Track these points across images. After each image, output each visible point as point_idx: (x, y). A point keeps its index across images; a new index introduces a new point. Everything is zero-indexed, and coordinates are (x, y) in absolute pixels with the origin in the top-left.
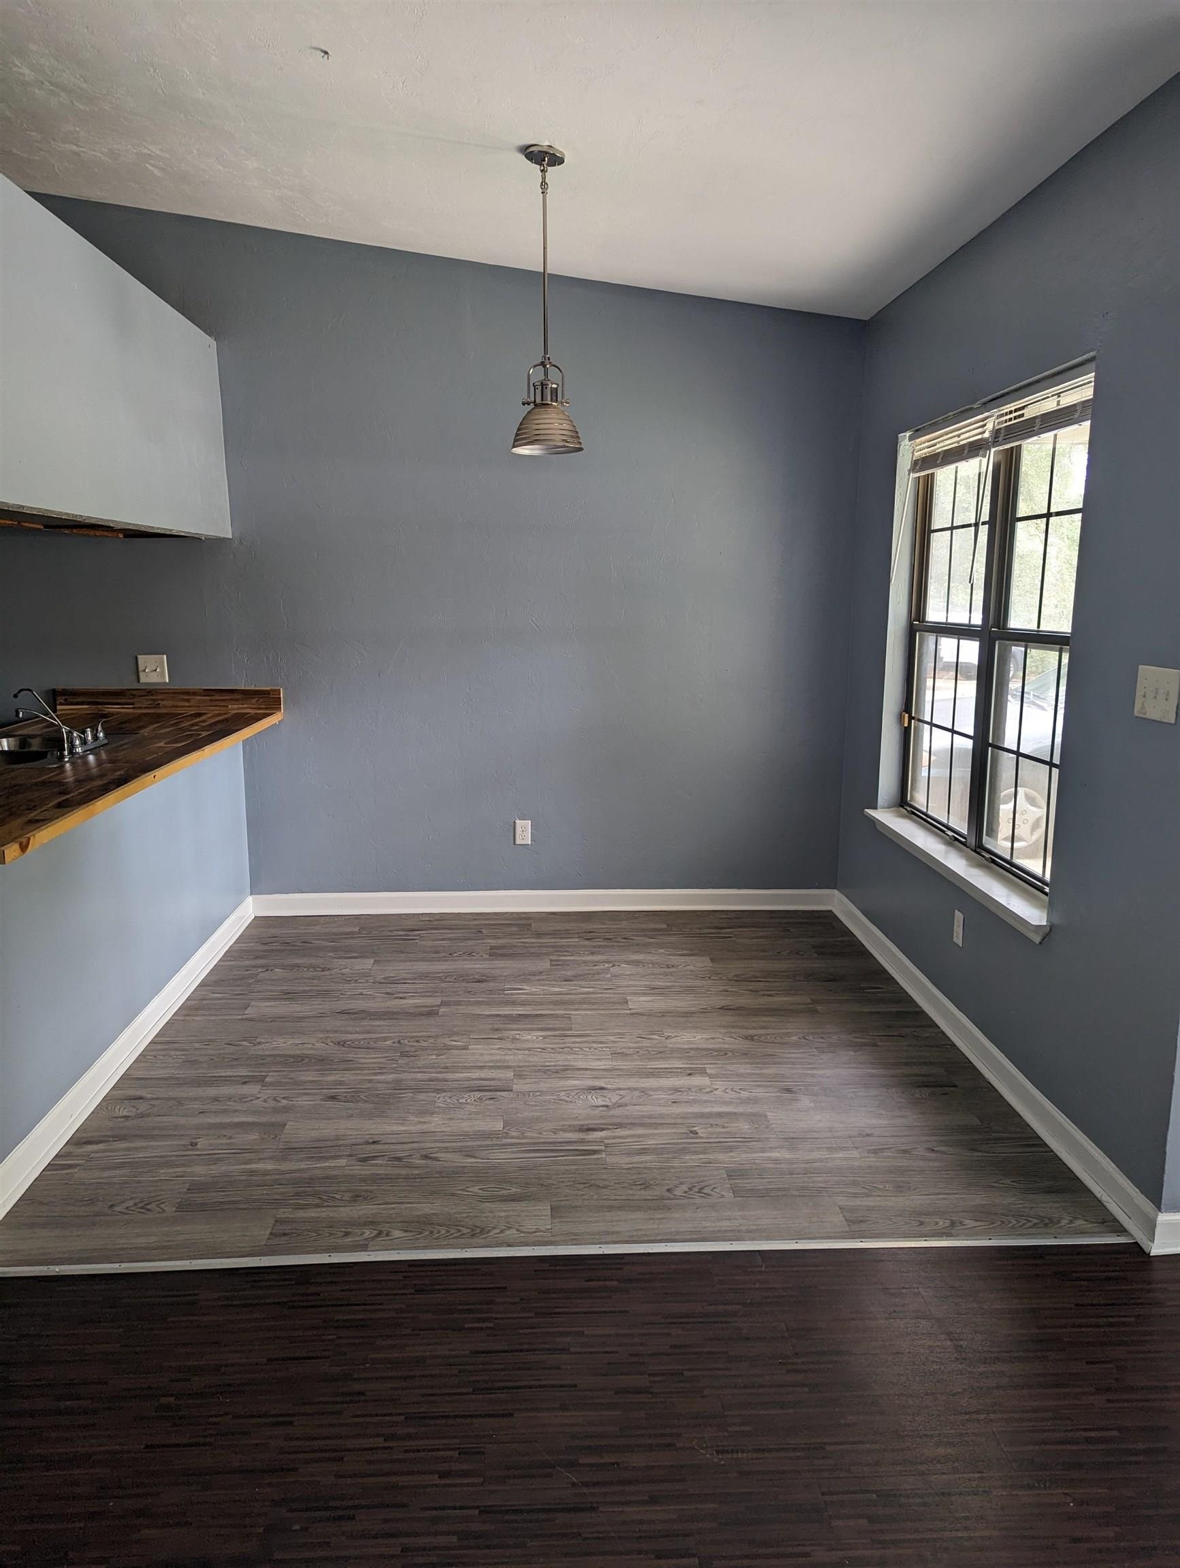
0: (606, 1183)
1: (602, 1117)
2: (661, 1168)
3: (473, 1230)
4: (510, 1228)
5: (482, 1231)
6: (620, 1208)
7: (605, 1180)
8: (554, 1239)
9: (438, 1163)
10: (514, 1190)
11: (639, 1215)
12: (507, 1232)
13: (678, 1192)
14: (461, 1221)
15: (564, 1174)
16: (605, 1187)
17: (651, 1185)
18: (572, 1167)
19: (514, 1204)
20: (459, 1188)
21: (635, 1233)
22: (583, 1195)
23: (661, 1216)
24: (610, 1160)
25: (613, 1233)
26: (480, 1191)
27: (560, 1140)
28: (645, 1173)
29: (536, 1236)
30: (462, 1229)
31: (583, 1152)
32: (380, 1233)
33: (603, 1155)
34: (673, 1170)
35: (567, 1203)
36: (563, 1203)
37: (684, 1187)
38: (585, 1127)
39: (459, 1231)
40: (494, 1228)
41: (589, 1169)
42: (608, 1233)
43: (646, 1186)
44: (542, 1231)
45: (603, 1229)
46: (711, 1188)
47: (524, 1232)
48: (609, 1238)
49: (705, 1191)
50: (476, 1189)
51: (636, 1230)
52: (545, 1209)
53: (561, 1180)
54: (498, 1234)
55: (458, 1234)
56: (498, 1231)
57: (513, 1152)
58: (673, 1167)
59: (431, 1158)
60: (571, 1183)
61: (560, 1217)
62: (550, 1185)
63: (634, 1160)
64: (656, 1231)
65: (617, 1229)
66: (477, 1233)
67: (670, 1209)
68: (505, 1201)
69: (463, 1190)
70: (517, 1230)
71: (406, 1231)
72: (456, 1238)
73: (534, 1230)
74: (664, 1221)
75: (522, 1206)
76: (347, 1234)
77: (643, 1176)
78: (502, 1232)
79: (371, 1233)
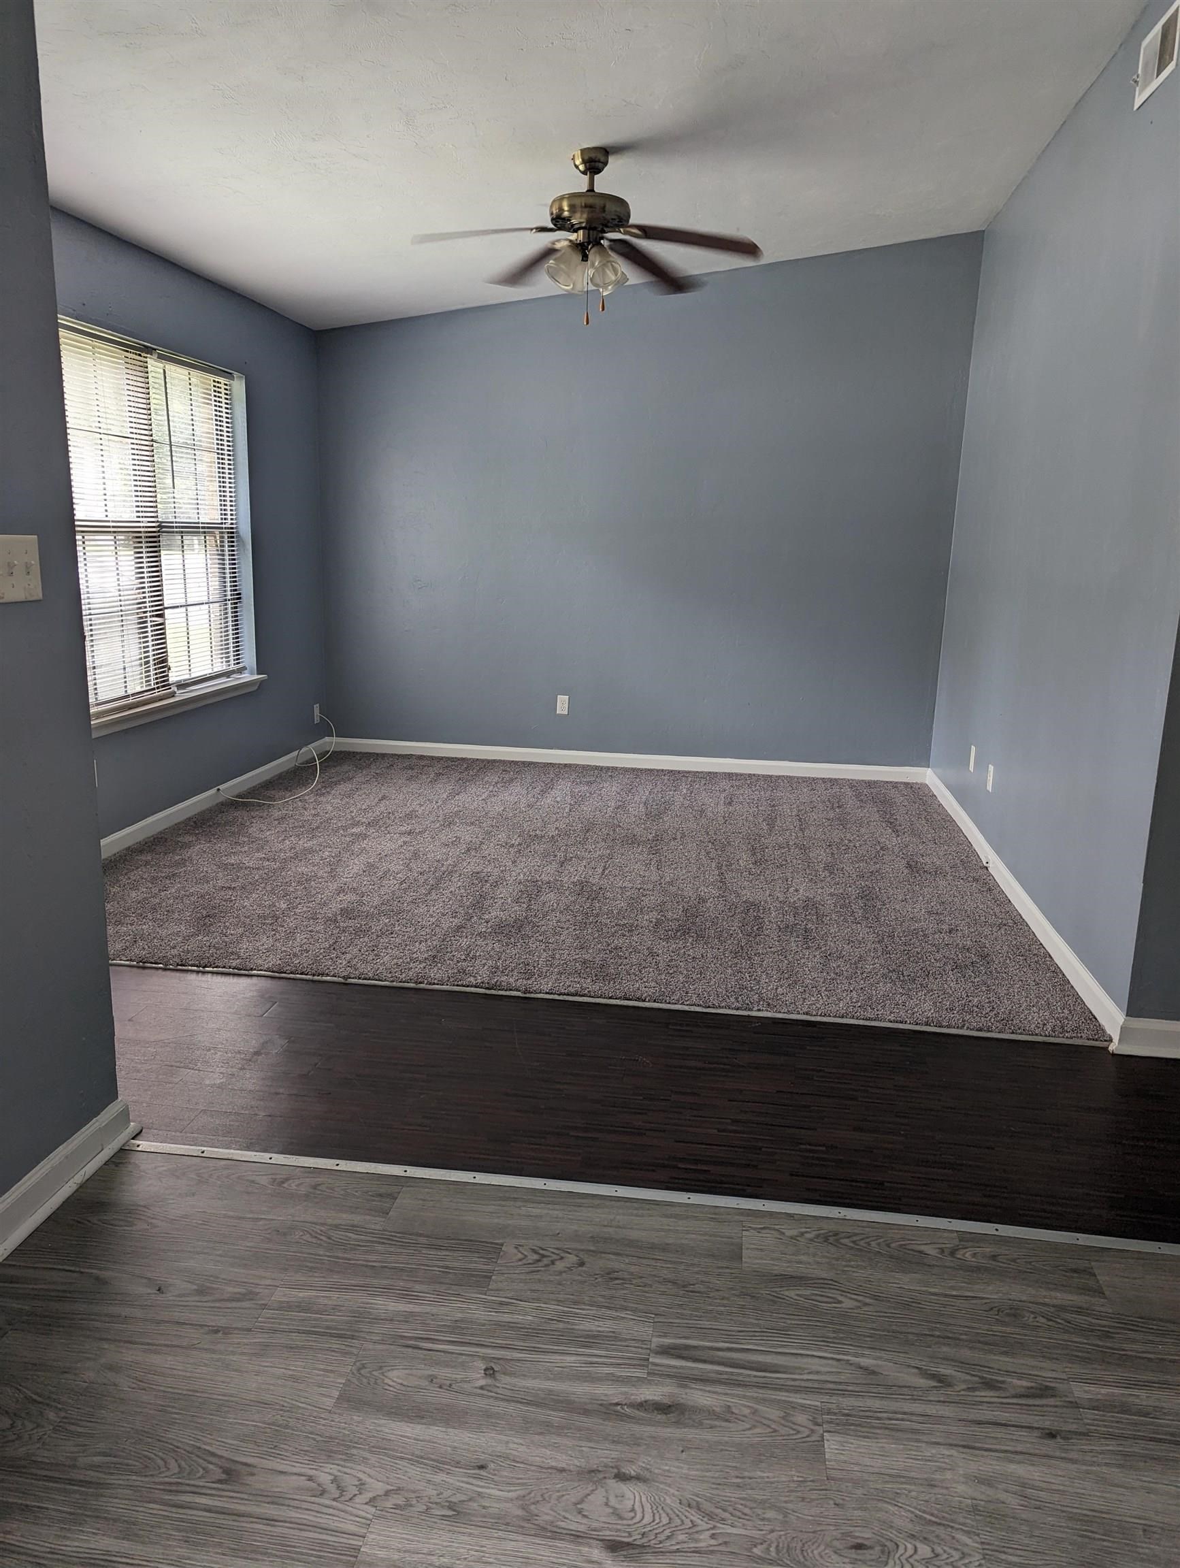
0: (663, 1288)
1: (636, 1441)
2: (575, 1303)
3: (837, 1241)
4: (791, 1238)
5: (826, 1240)
6: (653, 1247)
7: (663, 1293)
8: (742, 1218)
9: (918, 1364)
10: (792, 1293)
11: (634, 1235)
12: (794, 1233)
13: (572, 1259)
14: (856, 1255)
15: (721, 1313)
16: (667, 1281)
17: (603, 1276)
18: (706, 1324)
19: (790, 1271)
20: (871, 1308)
21: (645, 1212)
22: (697, 1273)
23: (606, 1230)
24: (643, 1330)
25: (671, 1216)
26: (840, 1298)
27: (719, 1389)
28: (603, 1296)
29: (760, 1223)
30: (852, 1245)
31: (685, 1353)
32: (953, 1253)
33: (656, 1341)
34: (561, 1297)
35: (720, 1264)
36: (725, 1264)
37: (560, 1265)
38: (672, 1417)
39: (854, 1242)
40: (811, 1240)
41: (681, 1316)
42: (676, 1216)
43: (610, 1276)
44: (755, 1229)
45: (680, 1222)
46: (524, 1261)
47: (775, 1229)
48: (677, 1210)
49: (536, 1257)
50: (848, 1303)
51: (642, 1216)
52: (751, 1260)
53: (725, 1302)
54: (807, 1232)
55: (855, 1238)
56: (808, 1236)
57: (801, 1370)
58: (559, 1302)
59: (933, 1376)
60: (711, 1295)
61: (732, 1244)
62: (743, 1295)
63: (609, 1323)
64: (621, 1211)
65: (665, 1220)
66: (831, 1238)
67: (592, 1237)
68: (801, 1278)
69: (866, 1304)
70: (784, 1233)
71: (921, 1252)
72: (856, 1234)
73: (763, 1231)
74: (606, 1223)
75: (781, 1267)
76: (994, 1257)
77: (607, 1293)
78: (802, 1234)
79: (964, 1255)
